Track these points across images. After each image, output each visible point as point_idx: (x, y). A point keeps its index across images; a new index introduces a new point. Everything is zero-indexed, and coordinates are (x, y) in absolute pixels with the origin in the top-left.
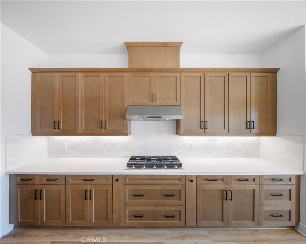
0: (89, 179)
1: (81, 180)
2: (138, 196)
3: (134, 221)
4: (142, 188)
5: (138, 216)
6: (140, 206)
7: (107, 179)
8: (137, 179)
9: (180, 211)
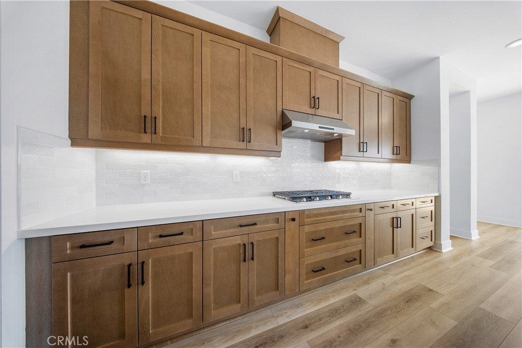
0: (248, 224)
1: (234, 227)
2: (317, 239)
3: (312, 279)
4: (322, 227)
5: (318, 270)
6: (318, 254)
7: (277, 221)
8: (316, 215)
9: (361, 250)
